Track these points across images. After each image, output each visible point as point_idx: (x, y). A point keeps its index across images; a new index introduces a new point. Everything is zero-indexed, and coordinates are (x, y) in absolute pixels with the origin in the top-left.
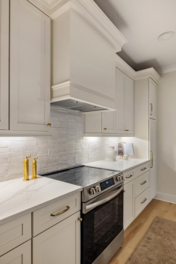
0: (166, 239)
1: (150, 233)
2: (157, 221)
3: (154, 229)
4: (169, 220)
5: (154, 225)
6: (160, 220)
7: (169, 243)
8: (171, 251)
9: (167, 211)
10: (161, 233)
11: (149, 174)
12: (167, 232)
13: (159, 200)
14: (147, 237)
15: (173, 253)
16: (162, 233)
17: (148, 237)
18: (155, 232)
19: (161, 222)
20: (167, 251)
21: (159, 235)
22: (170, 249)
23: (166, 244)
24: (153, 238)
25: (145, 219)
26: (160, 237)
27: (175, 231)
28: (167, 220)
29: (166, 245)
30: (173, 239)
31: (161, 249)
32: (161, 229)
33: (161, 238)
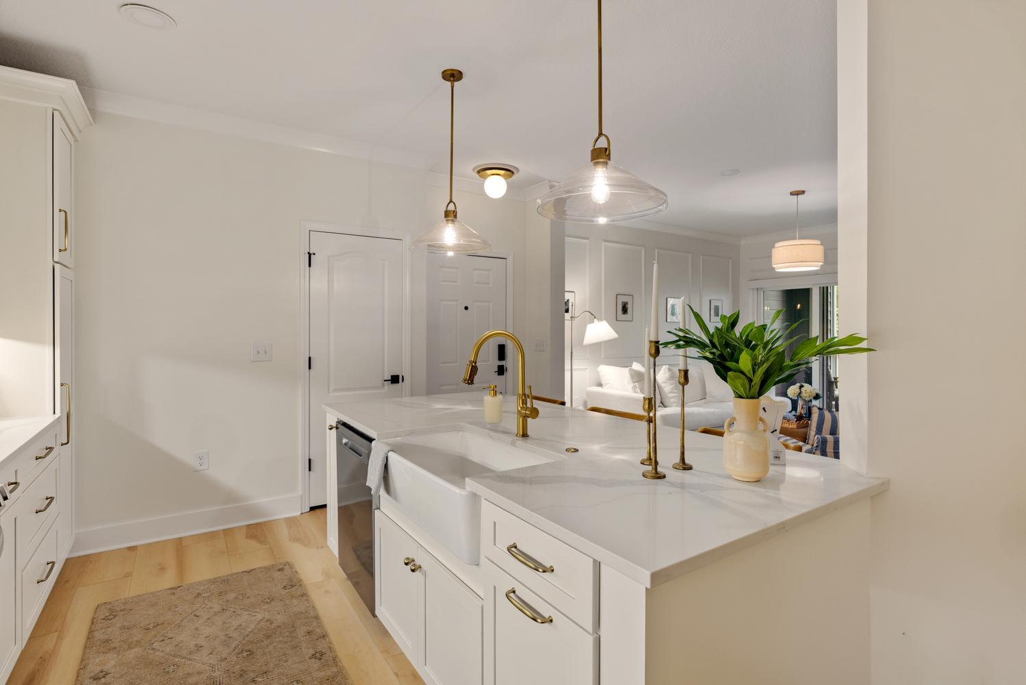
0: (156, 645)
1: (98, 660)
2: (108, 614)
3: (107, 641)
4: (146, 594)
5: (103, 631)
6: (117, 609)
7: (168, 649)
8: (183, 660)
9: (128, 575)
10: (135, 639)
11: (58, 471)
12: (152, 626)
13: (85, 556)
14: (90, 678)
15: (188, 662)
16: (138, 637)
17: (92, 675)
18: (115, 648)
19: (121, 611)
20: (172, 667)
21: (130, 648)
22: (176, 660)
23: (161, 654)
24: (115, 666)
25: (57, 633)
26: (136, 650)
27: (175, 611)
28: (139, 596)
29: (163, 657)
30: (176, 631)
31: (152, 675)
32: (128, 628)
33: (141, 649)
